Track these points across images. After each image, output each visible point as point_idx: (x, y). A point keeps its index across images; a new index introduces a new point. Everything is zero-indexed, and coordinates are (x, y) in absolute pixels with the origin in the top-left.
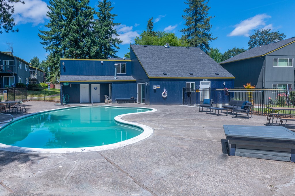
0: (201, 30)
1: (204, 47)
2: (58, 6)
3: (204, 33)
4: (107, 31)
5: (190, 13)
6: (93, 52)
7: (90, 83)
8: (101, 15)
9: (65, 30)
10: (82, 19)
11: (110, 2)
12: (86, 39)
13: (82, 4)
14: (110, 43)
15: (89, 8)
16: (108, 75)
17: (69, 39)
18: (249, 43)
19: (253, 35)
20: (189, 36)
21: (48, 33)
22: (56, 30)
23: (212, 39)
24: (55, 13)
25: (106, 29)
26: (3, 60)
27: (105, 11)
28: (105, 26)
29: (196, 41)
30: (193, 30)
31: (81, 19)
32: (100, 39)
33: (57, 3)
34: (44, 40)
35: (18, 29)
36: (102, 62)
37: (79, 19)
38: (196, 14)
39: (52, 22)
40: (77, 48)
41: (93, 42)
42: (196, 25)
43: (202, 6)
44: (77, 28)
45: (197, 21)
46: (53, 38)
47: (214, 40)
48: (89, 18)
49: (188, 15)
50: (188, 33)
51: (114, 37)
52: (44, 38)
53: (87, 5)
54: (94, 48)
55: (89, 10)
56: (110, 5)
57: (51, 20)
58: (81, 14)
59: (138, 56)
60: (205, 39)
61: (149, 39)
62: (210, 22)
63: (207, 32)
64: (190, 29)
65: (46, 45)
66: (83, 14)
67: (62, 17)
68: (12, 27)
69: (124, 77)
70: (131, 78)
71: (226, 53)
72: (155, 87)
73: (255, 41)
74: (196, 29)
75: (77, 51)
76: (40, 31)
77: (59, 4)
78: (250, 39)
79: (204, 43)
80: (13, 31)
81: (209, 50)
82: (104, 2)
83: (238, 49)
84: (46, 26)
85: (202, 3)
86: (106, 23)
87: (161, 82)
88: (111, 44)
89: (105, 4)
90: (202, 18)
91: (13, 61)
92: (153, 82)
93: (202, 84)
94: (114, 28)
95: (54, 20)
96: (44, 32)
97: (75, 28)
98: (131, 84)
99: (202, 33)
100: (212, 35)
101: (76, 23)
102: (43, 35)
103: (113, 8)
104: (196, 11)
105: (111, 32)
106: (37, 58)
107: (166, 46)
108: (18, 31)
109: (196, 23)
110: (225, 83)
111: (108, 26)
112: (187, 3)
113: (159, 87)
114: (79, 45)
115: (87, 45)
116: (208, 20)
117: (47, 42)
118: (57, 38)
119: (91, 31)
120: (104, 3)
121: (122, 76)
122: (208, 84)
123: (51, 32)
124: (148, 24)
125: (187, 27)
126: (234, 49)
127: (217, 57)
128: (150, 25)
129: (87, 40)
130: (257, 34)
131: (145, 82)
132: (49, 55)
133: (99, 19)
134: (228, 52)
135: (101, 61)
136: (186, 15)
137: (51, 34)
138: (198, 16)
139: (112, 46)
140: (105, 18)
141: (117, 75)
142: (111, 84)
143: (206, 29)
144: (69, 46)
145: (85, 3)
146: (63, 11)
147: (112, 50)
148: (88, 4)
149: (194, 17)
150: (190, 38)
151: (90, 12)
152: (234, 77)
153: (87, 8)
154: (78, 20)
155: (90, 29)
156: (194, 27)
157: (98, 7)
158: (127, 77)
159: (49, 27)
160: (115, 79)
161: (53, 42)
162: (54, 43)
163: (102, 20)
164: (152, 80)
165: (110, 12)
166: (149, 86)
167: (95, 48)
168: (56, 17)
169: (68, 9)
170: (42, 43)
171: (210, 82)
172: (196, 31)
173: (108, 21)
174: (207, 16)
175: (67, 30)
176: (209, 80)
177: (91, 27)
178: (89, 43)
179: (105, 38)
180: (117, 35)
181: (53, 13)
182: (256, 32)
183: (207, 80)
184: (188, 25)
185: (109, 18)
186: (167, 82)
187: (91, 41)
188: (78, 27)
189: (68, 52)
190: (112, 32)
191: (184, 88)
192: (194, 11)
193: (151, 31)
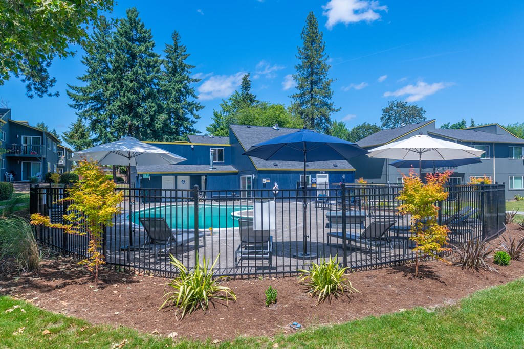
0: (320, 98)
1: (324, 121)
2: (101, 48)
3: (323, 102)
4: (180, 91)
5: (303, 71)
6: (160, 124)
7: (176, 175)
8: (170, 65)
9: (113, 86)
10: (142, 71)
11: (184, 46)
12: (149, 102)
13: (143, 49)
14: (184, 109)
15: (153, 55)
16: (200, 164)
17: (121, 101)
18: (382, 118)
19: (387, 108)
20: (302, 104)
21: (85, 91)
22: (98, 86)
23: (334, 110)
24: (96, 58)
25: (178, 86)
26: (22, 137)
27: (176, 59)
28: (176, 82)
29: (312, 113)
30: (308, 96)
31: (140, 71)
32: (169, 103)
33: (101, 45)
34: (77, 102)
35: (58, 92)
36: (193, 147)
37: (137, 71)
38: (311, 74)
39: (92, 73)
40: (133, 116)
41: (160, 106)
42: (312, 89)
43: (319, 63)
44: (134, 85)
45: (313, 83)
46: (92, 98)
47: (337, 111)
48: (153, 71)
49: (301, 74)
50: (301, 100)
51: (190, 99)
52: (77, 97)
53: (150, 51)
54: (160, 118)
55: (154, 59)
56: (185, 51)
57: (90, 70)
58: (140, 63)
59: (240, 140)
60: (324, 110)
61: (249, 113)
62: (332, 87)
63: (327, 101)
64: (304, 94)
65: (78, 109)
66: (143, 64)
67: (107, 66)
68: (46, 88)
69: (221, 166)
70: (231, 169)
71: (353, 130)
72: (264, 181)
73: (390, 116)
74: (312, 95)
75: (133, 122)
76: (69, 86)
77: (103, 45)
78: (383, 113)
79: (324, 116)
80: (50, 95)
81: (330, 125)
82: (175, 45)
83: (369, 125)
84: (80, 79)
85: (320, 60)
86: (178, 78)
87: (272, 175)
88: (186, 110)
89: (176, 48)
90: (320, 80)
91: (40, 138)
92: (261, 175)
93: (319, 177)
94: (191, 85)
95: (95, 71)
96: (76, 88)
97: (131, 85)
98: (232, 176)
99: (321, 101)
100: (333, 105)
101: (133, 78)
102: (74, 92)
103: (189, 55)
104: (312, 69)
105: (186, 92)
106: (43, 124)
107: (275, 128)
108: (59, 95)
109: (312, 87)
110: (344, 176)
111: (180, 82)
112: (300, 56)
113: (269, 181)
114: (137, 113)
115: (150, 113)
116: (328, 84)
117: (81, 104)
118: (97, 98)
119: (155, 90)
120: (174, 47)
121: (219, 166)
122: (326, 177)
123: (89, 90)
124: (243, 82)
125: (299, 92)
126: (364, 124)
127: (343, 135)
128: (246, 84)
129: (150, 104)
130: (391, 108)
131: (252, 175)
132: (75, 123)
133: (166, 71)
134: (356, 129)
135: (191, 145)
136: (297, 74)
137: (89, 92)
138: (315, 77)
139: (188, 114)
140: (176, 70)
141: (214, 164)
142: (206, 176)
143: (325, 96)
144: (120, 112)
145: (147, 48)
146: (110, 57)
147: (187, 120)
148: (152, 49)
149: (310, 79)
150: (304, 107)
151: (156, 62)
152: (354, 169)
153: (149, 55)
154: (135, 74)
155: (153, 87)
156: (310, 92)
157: (165, 52)
158: (225, 166)
159: (84, 81)
160: (211, 169)
161: (92, 104)
162: (92, 106)
163: (170, 73)
164: (260, 172)
165: (185, 62)
166: (257, 180)
167: (163, 116)
168: (97, 66)
169: (120, 55)
170: (71, 106)
171: (327, 174)
172: (312, 98)
173: (181, 75)
174: (327, 78)
175: (117, 87)
176: (326, 172)
177: (155, 85)
178: (153, 109)
179: (177, 101)
180: (195, 96)
181: (93, 59)
182: (390, 104)
183: (324, 172)
184: (301, 90)
185: (183, 70)
186: (278, 175)
187: (156, 106)
188: (135, 83)
189: (118, 122)
190: (188, 92)
191: (298, 183)
192: (310, 70)
193: (247, 94)
